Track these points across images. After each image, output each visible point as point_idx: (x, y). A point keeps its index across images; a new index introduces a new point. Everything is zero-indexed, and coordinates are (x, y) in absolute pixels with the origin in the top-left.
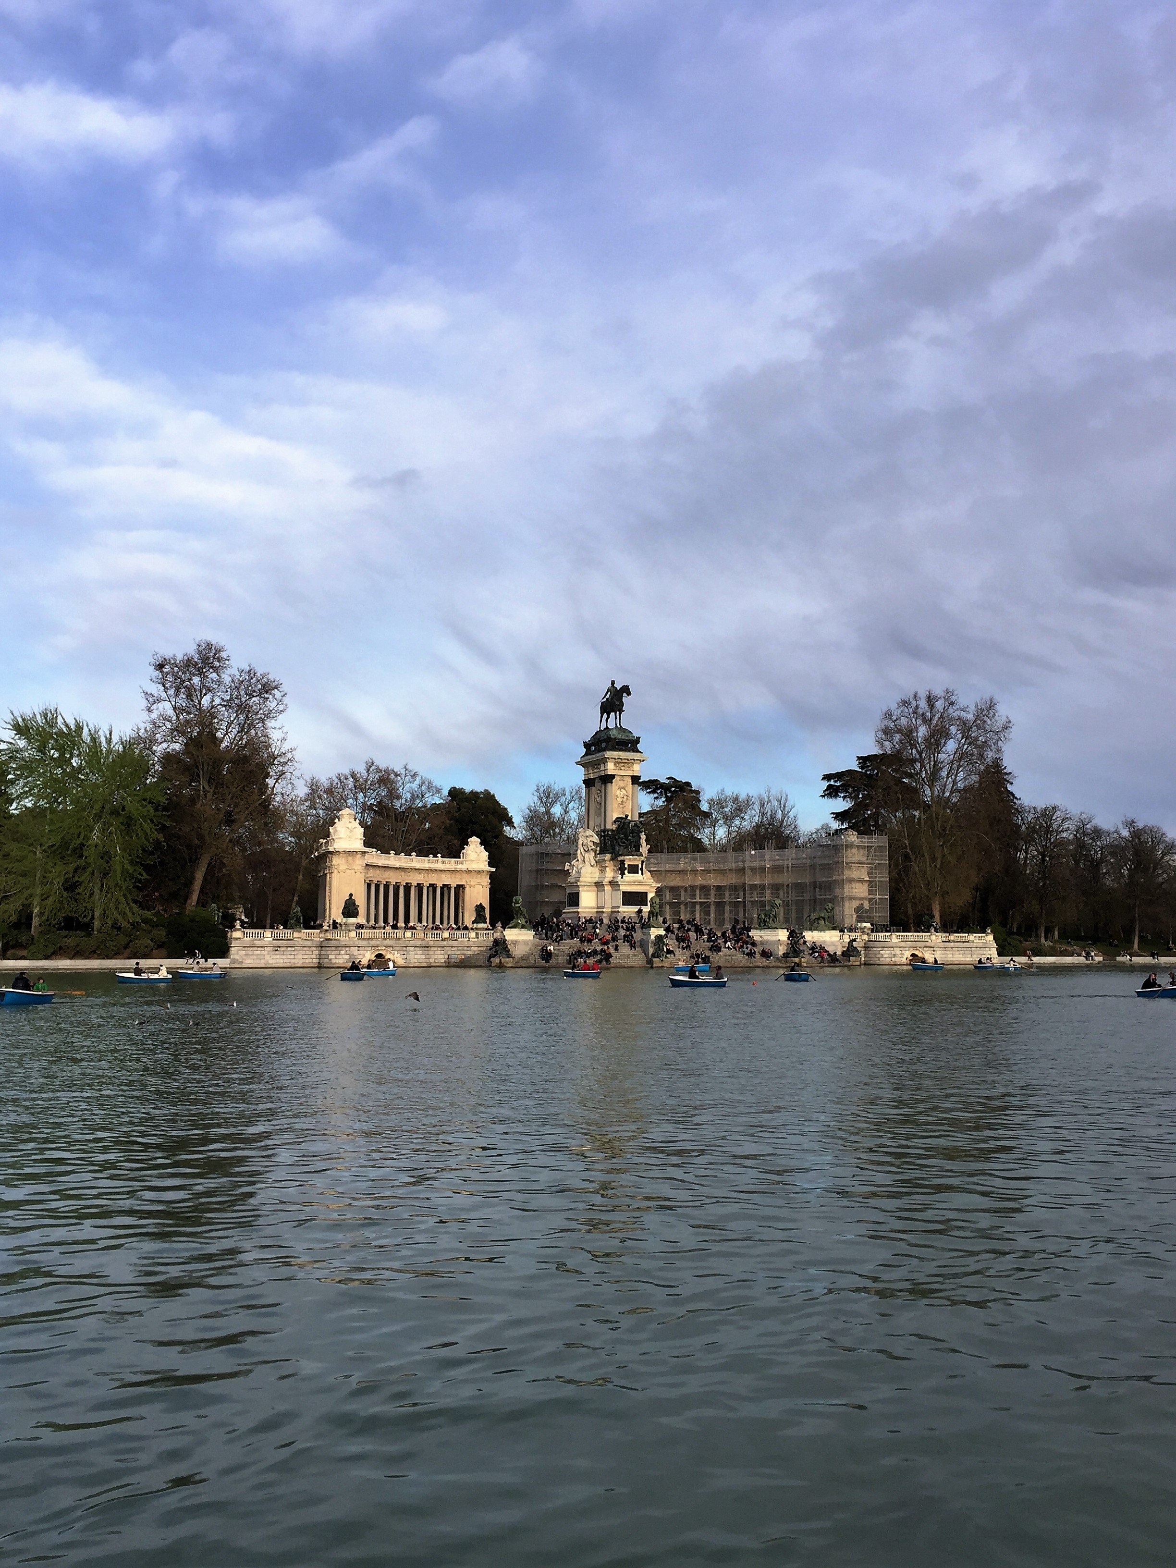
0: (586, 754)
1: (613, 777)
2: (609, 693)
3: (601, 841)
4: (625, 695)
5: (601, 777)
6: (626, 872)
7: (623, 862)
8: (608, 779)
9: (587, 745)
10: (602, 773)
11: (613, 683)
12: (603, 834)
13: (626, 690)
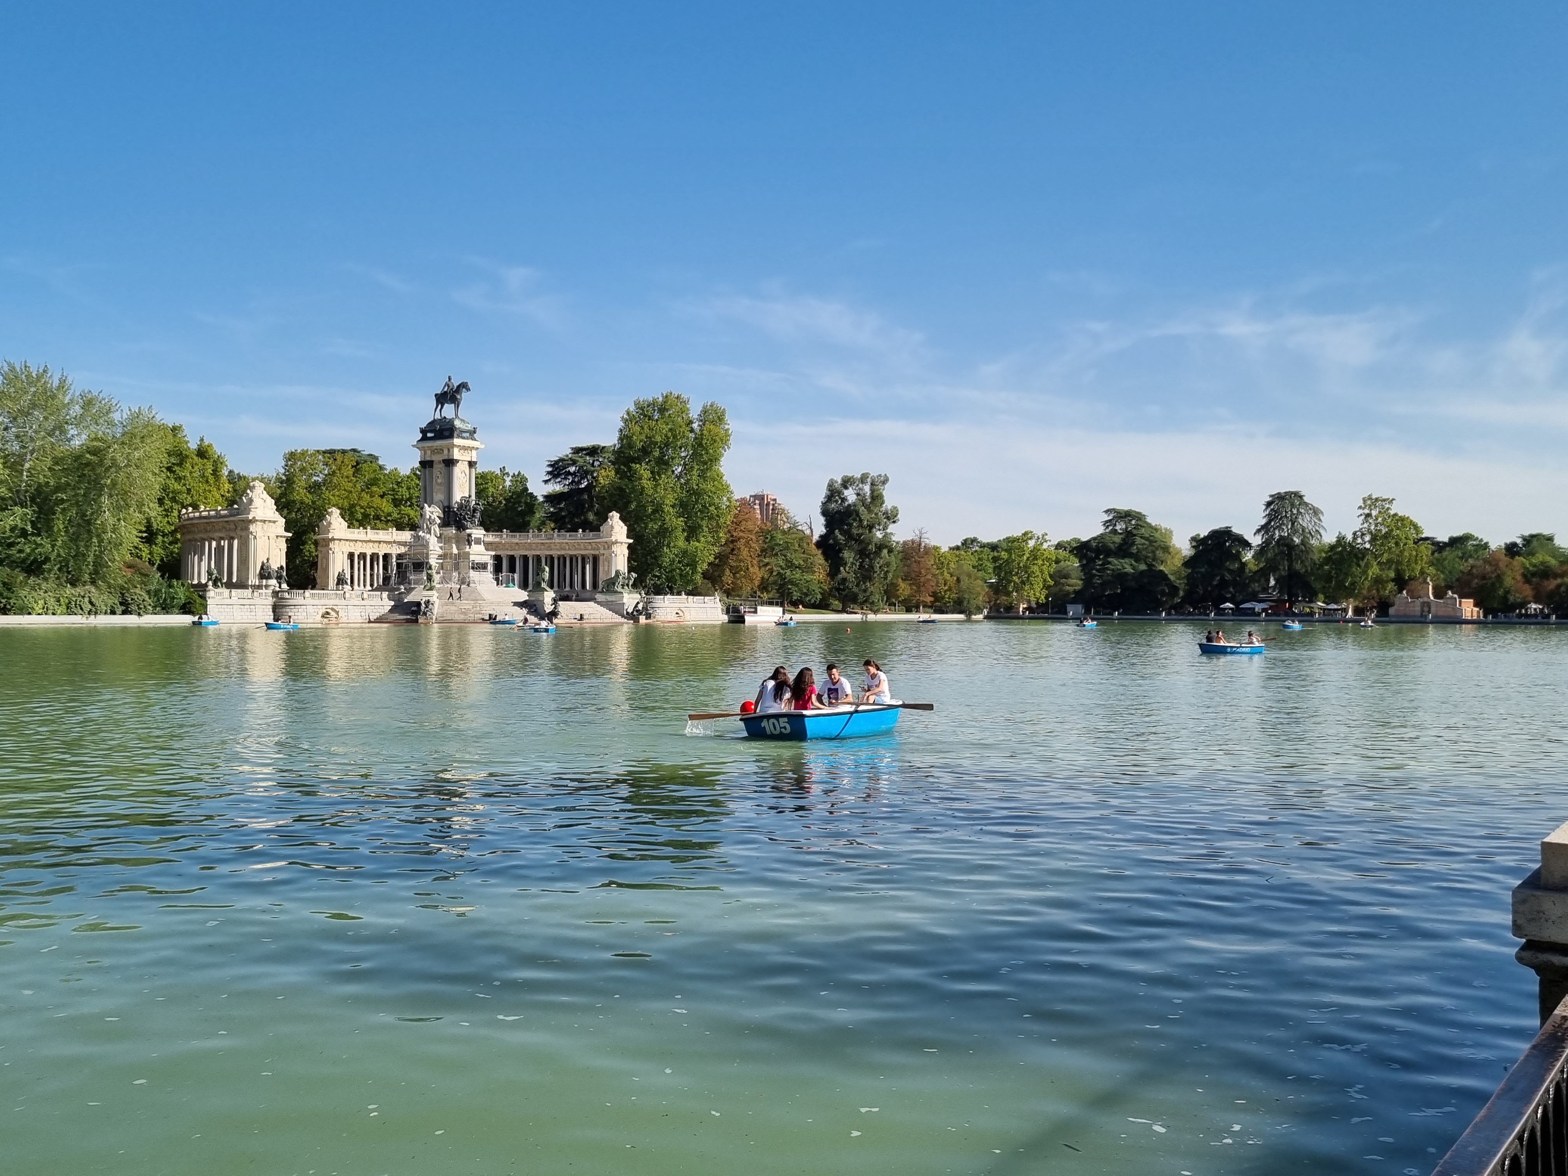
0: (422, 440)
1: (457, 461)
2: (447, 387)
3: (444, 515)
4: (464, 390)
5: (444, 461)
6: (473, 543)
7: (469, 535)
8: (450, 463)
9: (423, 431)
10: (446, 458)
11: (450, 379)
12: (447, 510)
13: (464, 386)
